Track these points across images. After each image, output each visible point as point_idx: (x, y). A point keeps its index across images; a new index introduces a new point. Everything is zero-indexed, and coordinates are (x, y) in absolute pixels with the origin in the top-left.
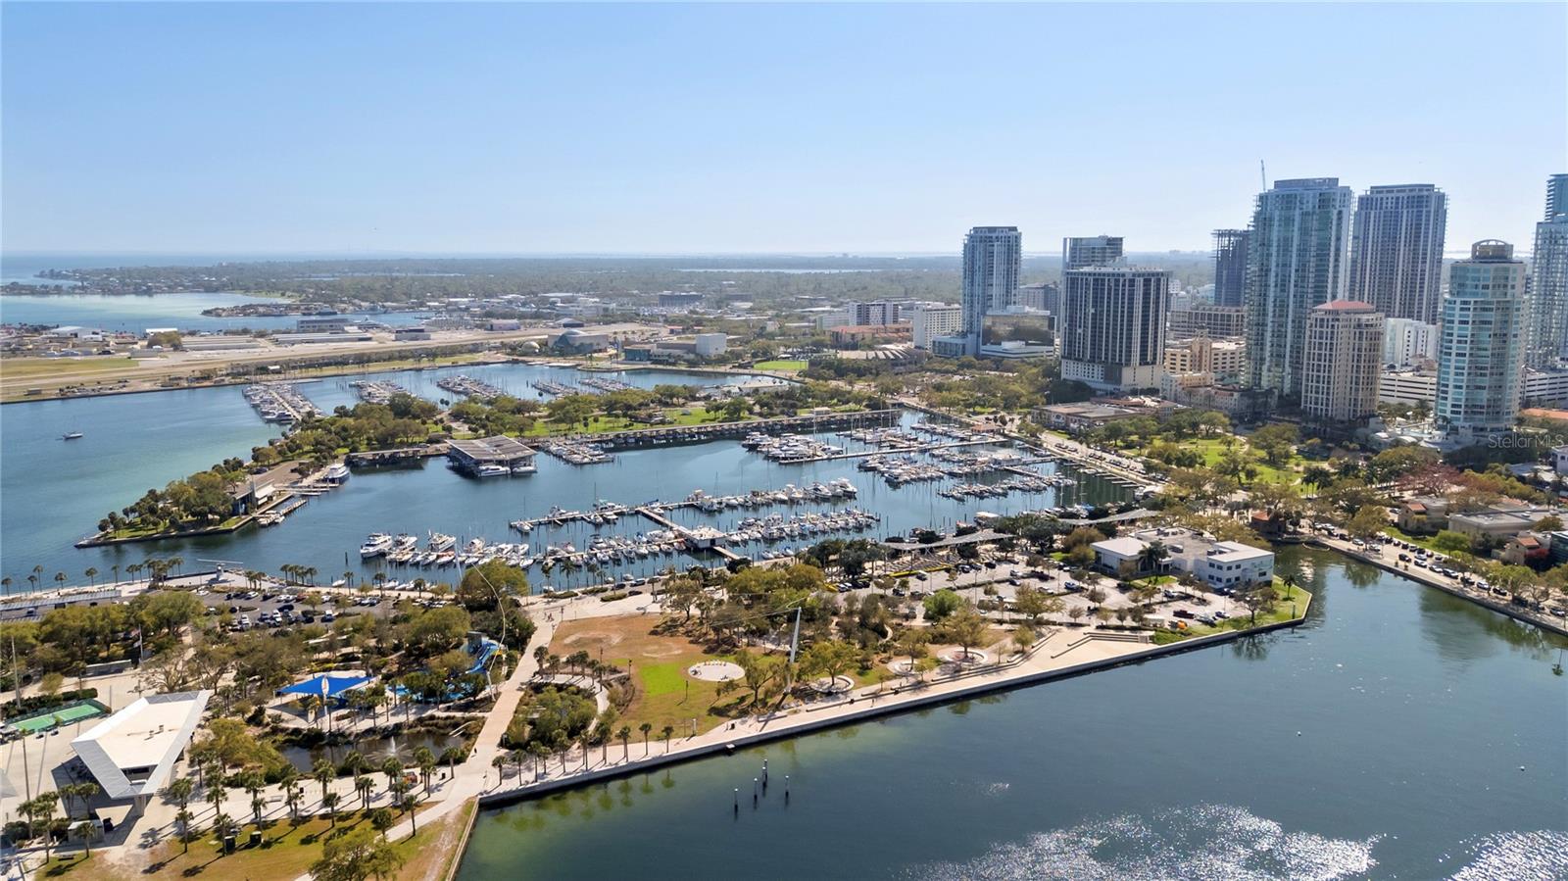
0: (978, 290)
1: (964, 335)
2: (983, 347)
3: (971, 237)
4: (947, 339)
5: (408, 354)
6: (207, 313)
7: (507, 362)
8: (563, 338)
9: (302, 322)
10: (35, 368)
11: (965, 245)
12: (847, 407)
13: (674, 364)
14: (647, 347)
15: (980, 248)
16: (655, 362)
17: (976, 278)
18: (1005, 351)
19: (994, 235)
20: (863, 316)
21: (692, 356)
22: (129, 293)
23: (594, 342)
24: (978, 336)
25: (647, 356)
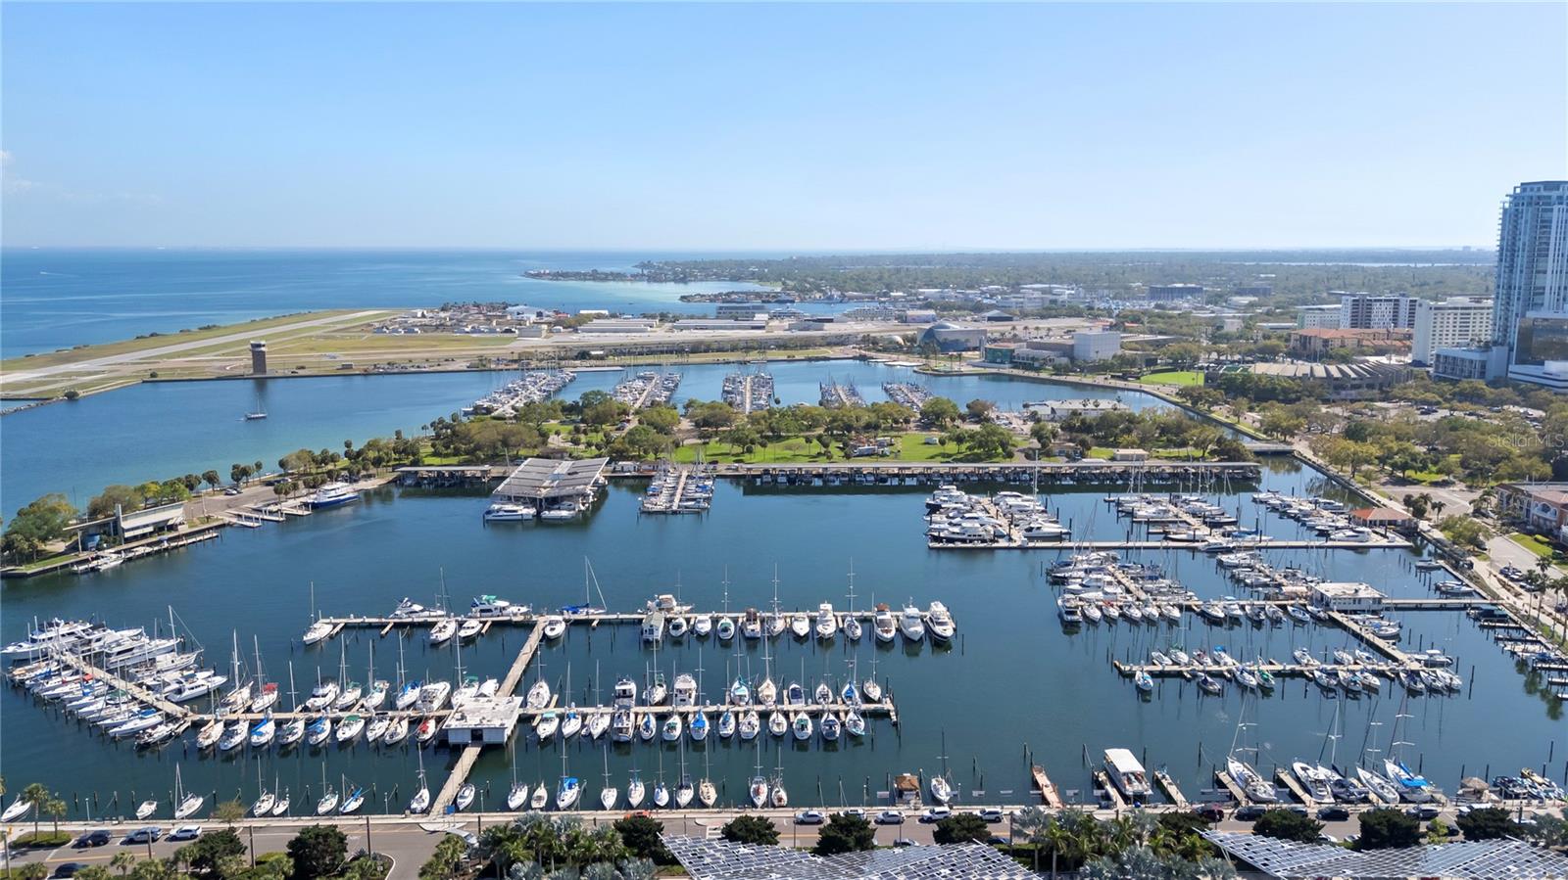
0: (1519, 280)
1: (1486, 347)
2: (1512, 368)
3: (1515, 198)
4: (1457, 352)
5: (755, 345)
6: (683, 298)
7: (854, 358)
8: (930, 334)
9: (721, 308)
10: (434, 343)
11: (1505, 211)
12: (1183, 452)
13: (1037, 370)
14: (1012, 346)
15: (1528, 214)
16: (1016, 366)
17: (1519, 261)
18: (1548, 376)
19: (1554, 194)
20: (1361, 315)
21: (1065, 361)
22: (670, 281)
23: (962, 338)
24: (1511, 350)
25: (1010, 358)
